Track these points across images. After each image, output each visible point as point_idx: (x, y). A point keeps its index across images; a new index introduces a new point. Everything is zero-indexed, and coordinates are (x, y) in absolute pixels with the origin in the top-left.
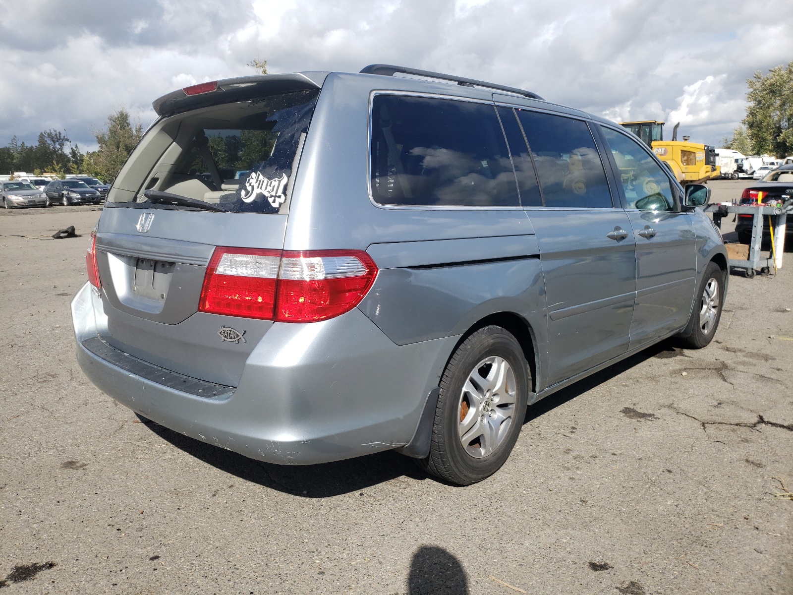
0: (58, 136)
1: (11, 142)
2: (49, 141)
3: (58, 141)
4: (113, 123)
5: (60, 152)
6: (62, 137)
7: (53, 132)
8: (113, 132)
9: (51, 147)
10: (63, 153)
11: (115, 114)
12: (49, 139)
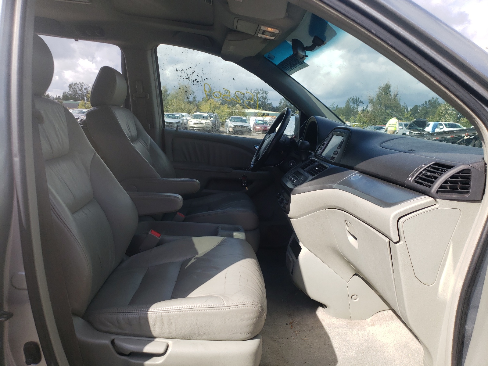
0: (357, 100)
1: (331, 105)
2: (351, 104)
3: (356, 103)
4: (381, 91)
5: (356, 110)
6: (359, 101)
7: (355, 97)
8: (379, 96)
9: (352, 107)
10: (358, 110)
11: (383, 86)
12: (352, 102)
